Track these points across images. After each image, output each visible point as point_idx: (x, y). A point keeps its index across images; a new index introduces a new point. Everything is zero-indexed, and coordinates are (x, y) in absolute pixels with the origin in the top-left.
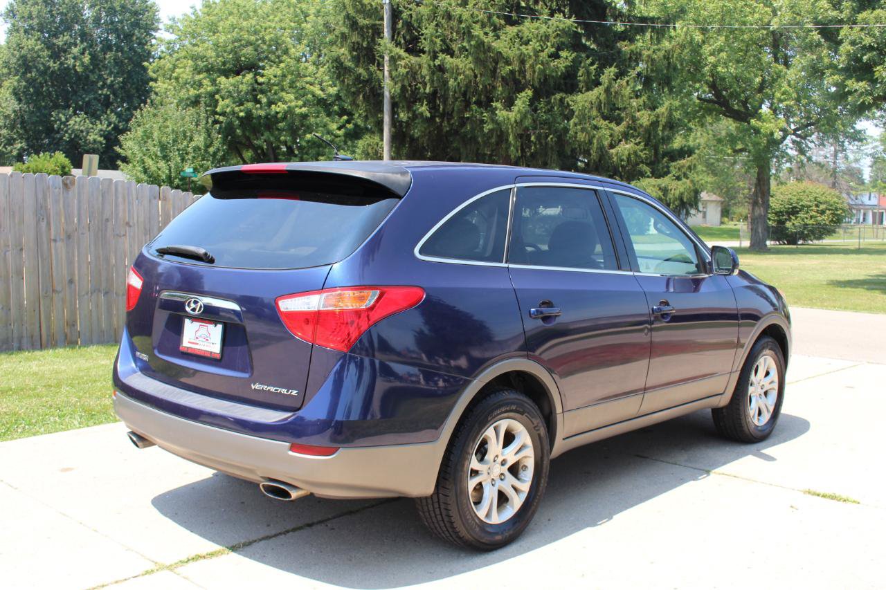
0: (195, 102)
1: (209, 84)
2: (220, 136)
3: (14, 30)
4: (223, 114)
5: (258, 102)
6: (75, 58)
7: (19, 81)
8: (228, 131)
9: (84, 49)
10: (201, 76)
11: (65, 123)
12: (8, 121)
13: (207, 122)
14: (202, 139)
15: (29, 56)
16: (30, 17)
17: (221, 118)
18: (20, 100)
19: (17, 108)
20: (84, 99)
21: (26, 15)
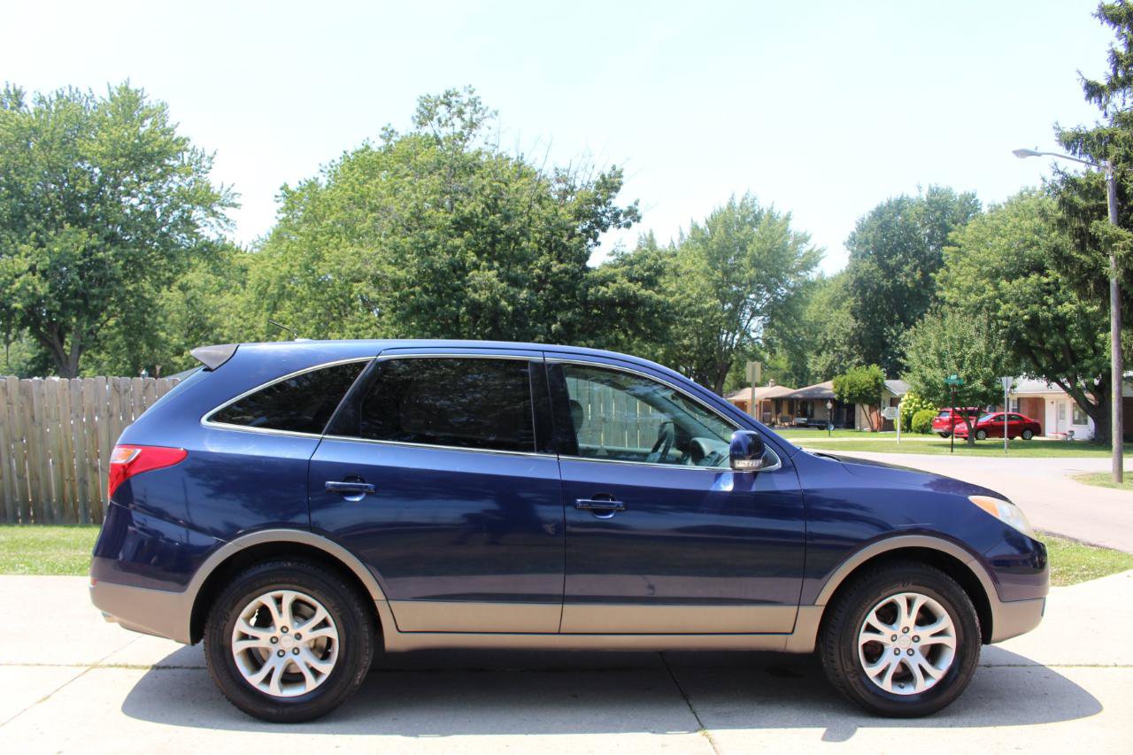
0: (977, 310)
1: (991, 288)
2: (1003, 341)
3: (854, 255)
4: (1007, 318)
5: (1044, 303)
6: (907, 276)
7: (856, 301)
8: (1013, 335)
9: (916, 267)
10: (984, 282)
11: (896, 338)
12: (847, 339)
13: (989, 327)
14: (982, 344)
15: (865, 277)
16: (867, 242)
17: (1005, 323)
18: (856, 318)
19: (856, 326)
20: (915, 313)
21: (863, 241)
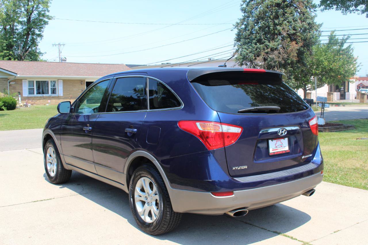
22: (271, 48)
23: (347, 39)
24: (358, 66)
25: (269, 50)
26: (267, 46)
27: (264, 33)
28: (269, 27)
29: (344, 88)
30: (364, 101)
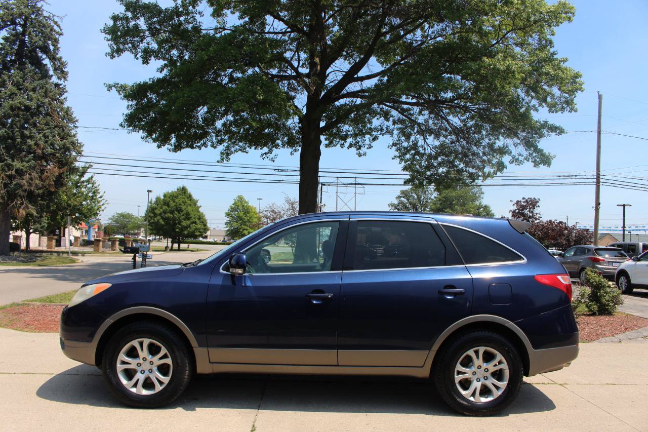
22: (16, 170)
23: (88, 168)
24: (103, 204)
25: (13, 173)
26: (9, 167)
27: (4, 146)
28: (14, 139)
29: (60, 232)
30: (99, 249)
